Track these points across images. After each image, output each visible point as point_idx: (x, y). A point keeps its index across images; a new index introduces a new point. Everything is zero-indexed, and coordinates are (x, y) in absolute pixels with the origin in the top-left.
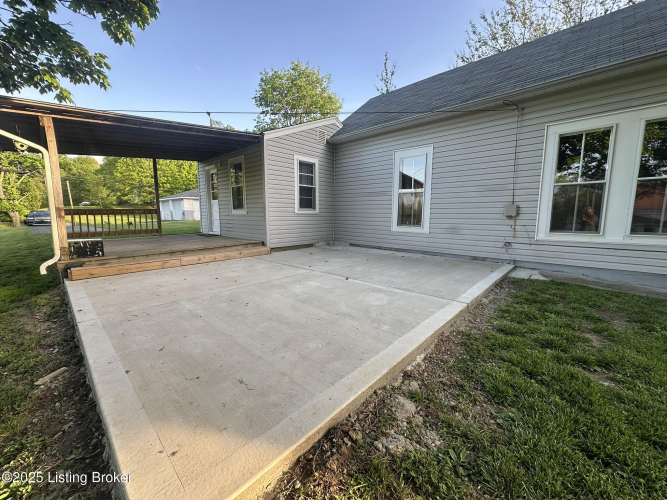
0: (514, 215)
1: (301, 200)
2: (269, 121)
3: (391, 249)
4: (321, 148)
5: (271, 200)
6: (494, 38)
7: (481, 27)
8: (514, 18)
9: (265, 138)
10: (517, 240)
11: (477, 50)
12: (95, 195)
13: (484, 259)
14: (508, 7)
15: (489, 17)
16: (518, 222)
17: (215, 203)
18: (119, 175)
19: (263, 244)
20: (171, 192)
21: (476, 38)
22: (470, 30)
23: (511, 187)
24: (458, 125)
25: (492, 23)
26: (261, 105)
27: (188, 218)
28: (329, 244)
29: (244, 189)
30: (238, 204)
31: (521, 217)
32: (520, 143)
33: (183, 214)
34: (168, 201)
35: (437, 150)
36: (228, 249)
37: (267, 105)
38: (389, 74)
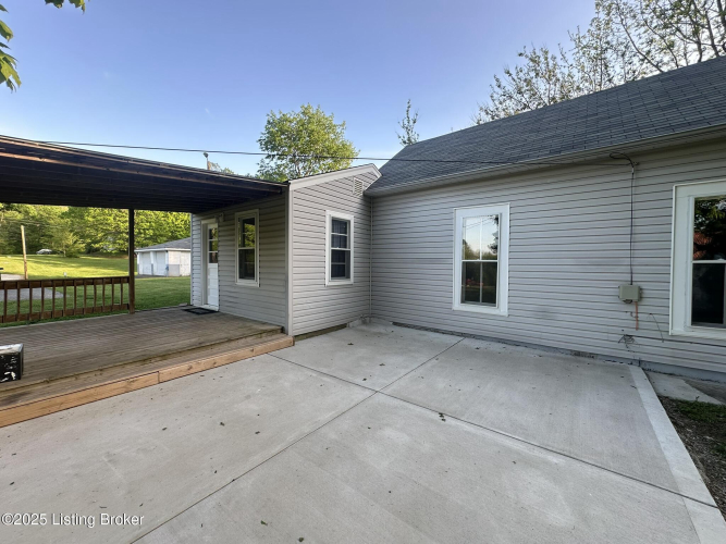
0: (635, 298)
1: (334, 268)
2: (274, 166)
3: (452, 333)
4: (355, 202)
5: (296, 264)
6: (520, 92)
7: (506, 81)
8: (537, 74)
9: (291, 188)
10: (639, 333)
11: (501, 103)
12: (59, 243)
13: (592, 356)
14: (531, 64)
15: (513, 72)
16: (641, 309)
17: (213, 267)
18: (91, 219)
19: (283, 330)
20: (154, 239)
21: (501, 92)
22: (494, 83)
23: (627, 261)
24: (545, 181)
25: (516, 78)
26: (267, 149)
27: (173, 273)
28: (364, 323)
29: (257, 253)
30: (247, 272)
31: (645, 302)
32: (636, 206)
33: (167, 268)
34: (149, 252)
35: (514, 210)
36: (233, 344)
37: (273, 149)
38: (411, 122)
